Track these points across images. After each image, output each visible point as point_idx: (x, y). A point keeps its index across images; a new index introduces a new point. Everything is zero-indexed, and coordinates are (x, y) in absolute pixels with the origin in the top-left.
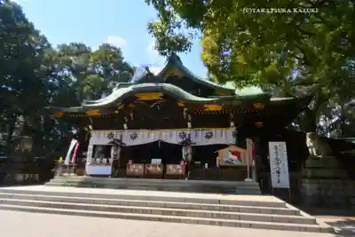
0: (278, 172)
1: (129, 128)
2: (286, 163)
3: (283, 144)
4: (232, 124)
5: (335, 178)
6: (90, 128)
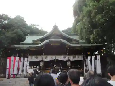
1: (44, 55)
6: (28, 54)
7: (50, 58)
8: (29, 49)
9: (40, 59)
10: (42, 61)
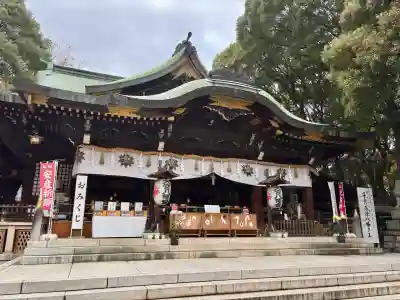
0: (368, 224)
1: (167, 149)
3: (371, 191)
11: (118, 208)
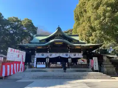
0: (95, 66)
1: (49, 52)
2: (97, 63)
3: (97, 58)
4: (82, 52)
5: (111, 67)
6: (36, 52)
7: (54, 55)
8: (36, 48)
9: (46, 56)
10: (48, 57)
11: (41, 63)
